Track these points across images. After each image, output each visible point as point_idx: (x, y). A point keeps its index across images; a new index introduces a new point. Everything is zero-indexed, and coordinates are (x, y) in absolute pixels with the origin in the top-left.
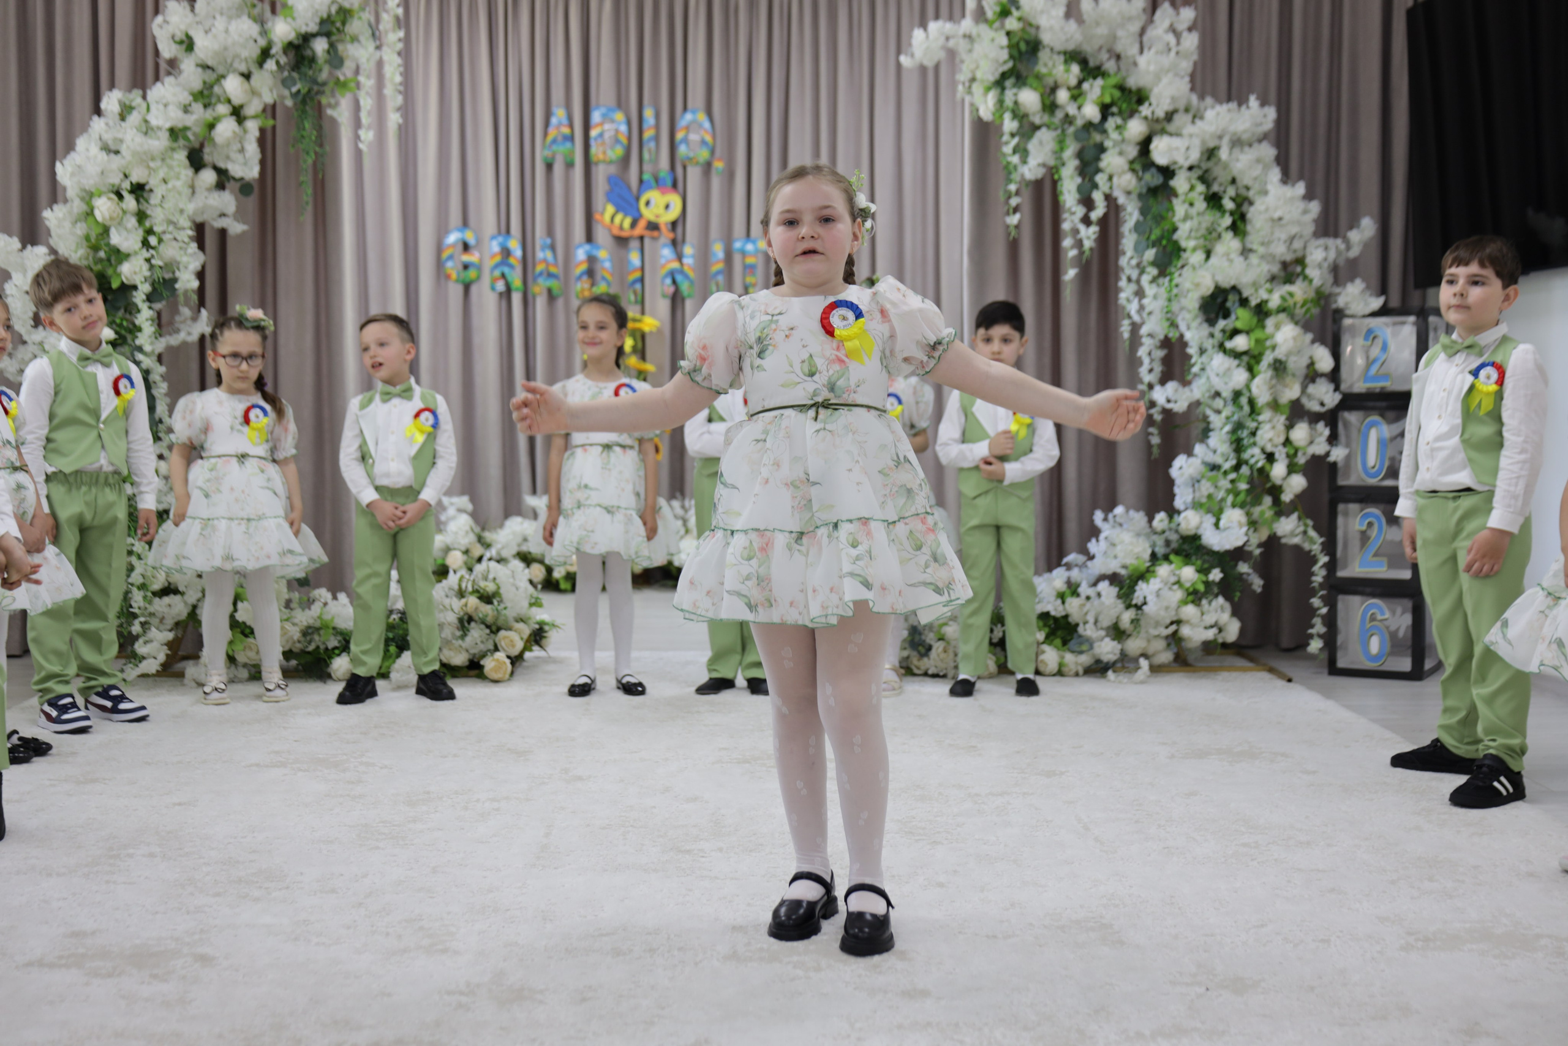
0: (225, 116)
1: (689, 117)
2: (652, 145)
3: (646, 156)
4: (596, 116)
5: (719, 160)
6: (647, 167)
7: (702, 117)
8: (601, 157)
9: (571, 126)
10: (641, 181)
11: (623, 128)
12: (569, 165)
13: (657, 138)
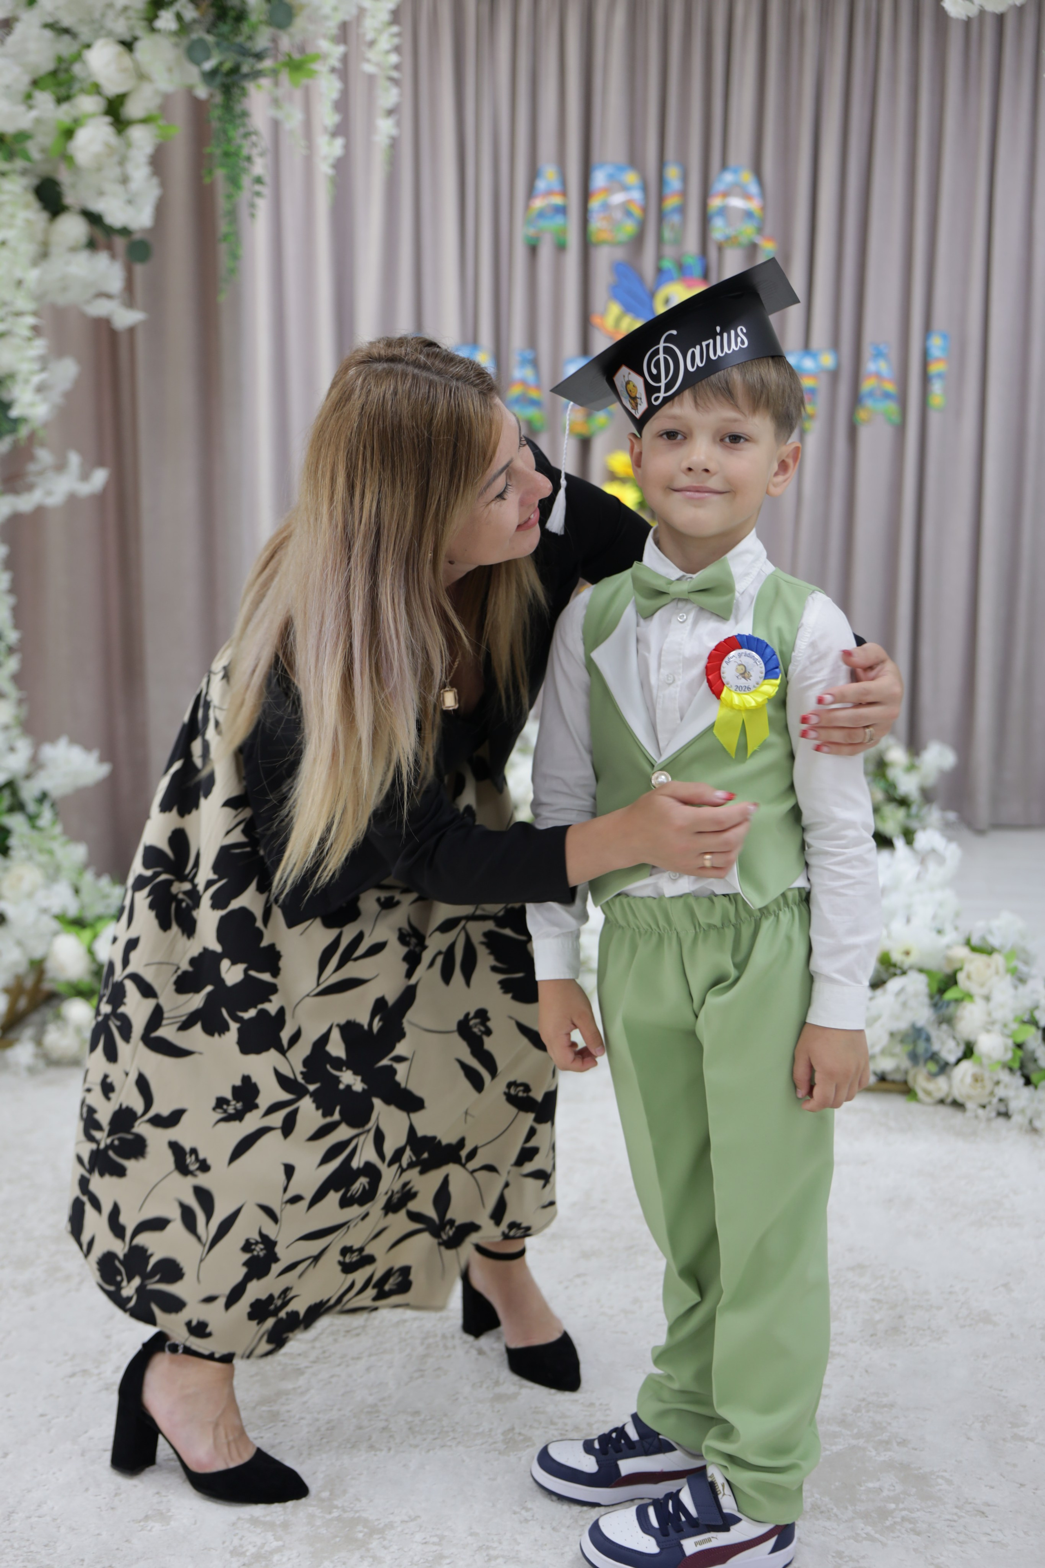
0: (92, 116)
1: (728, 178)
2: (675, 219)
3: (667, 234)
4: (599, 179)
5: (770, 238)
6: (669, 251)
7: (747, 177)
8: (604, 236)
9: (564, 193)
10: (659, 271)
11: (636, 195)
12: (561, 248)
13: (682, 210)
